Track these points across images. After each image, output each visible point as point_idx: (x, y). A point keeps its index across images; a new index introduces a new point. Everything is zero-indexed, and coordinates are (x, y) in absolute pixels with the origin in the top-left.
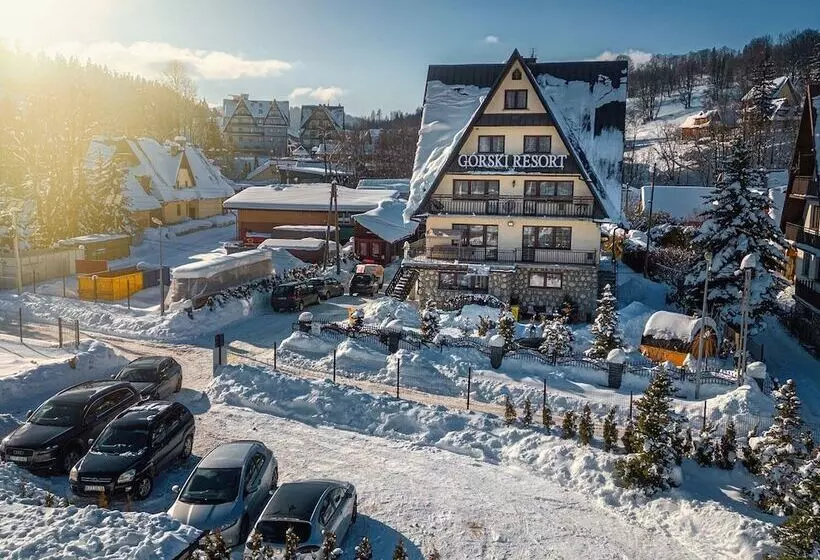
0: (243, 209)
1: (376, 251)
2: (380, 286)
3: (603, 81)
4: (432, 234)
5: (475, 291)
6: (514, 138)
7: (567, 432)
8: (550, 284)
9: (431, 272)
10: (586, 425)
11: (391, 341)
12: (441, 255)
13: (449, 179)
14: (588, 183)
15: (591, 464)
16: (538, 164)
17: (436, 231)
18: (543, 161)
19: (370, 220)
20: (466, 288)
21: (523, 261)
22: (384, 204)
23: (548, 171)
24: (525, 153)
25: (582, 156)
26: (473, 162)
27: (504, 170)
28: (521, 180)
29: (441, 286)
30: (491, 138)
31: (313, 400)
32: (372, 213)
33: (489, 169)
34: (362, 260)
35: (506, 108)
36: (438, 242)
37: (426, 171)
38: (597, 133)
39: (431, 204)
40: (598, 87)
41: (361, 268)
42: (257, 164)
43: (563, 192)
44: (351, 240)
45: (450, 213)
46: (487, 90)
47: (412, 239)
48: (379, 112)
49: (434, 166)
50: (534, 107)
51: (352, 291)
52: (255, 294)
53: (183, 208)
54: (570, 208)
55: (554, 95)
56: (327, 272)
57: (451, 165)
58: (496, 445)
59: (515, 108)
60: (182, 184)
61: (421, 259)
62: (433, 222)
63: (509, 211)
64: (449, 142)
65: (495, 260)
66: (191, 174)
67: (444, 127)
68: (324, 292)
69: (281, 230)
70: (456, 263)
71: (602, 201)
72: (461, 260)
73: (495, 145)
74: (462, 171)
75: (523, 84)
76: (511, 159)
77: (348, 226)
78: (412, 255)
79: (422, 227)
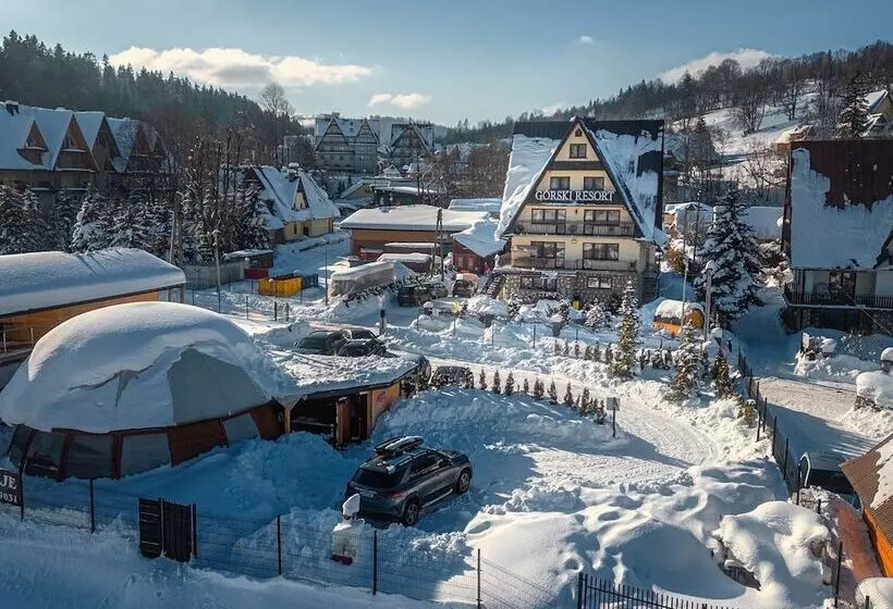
0: (356, 229)
1: (471, 264)
2: (476, 290)
3: (645, 135)
4: (516, 249)
5: (547, 290)
6: (577, 179)
7: (587, 357)
8: (604, 285)
9: (515, 277)
10: (597, 352)
11: (486, 320)
12: (523, 264)
13: (528, 208)
14: (630, 212)
15: (597, 370)
16: (594, 198)
17: (519, 247)
18: (598, 196)
19: (466, 238)
20: (541, 289)
21: (583, 268)
22: (477, 224)
23: (601, 203)
24: (585, 189)
25: (627, 192)
26: (546, 196)
27: (569, 202)
28: (581, 209)
29: (522, 287)
30: (560, 179)
31: (443, 346)
32: (467, 232)
33: (559, 202)
34: (459, 271)
35: (571, 157)
36: (520, 254)
37: (511, 203)
38: (639, 175)
39: (515, 227)
40: (641, 140)
41: (459, 276)
42: (350, 184)
43: (612, 218)
44: (449, 254)
45: (530, 233)
46: (558, 142)
47: (500, 253)
48: (466, 121)
49: (519, 199)
50: (591, 156)
51: (454, 293)
52: (386, 292)
53: (299, 227)
54: (617, 230)
55: (608, 146)
56: (435, 279)
57: (531, 199)
58: (548, 365)
59: (578, 157)
60: (298, 206)
61: (507, 267)
62: (517, 240)
63: (573, 232)
64: (529, 181)
65: (562, 268)
66: (305, 198)
67: (526, 170)
68: (434, 293)
69: (391, 247)
70: (533, 269)
71: (641, 225)
72: (537, 268)
73: (562, 184)
74: (538, 202)
75: (583, 140)
76: (574, 193)
77: (447, 242)
78: (501, 264)
79: (509, 243)
